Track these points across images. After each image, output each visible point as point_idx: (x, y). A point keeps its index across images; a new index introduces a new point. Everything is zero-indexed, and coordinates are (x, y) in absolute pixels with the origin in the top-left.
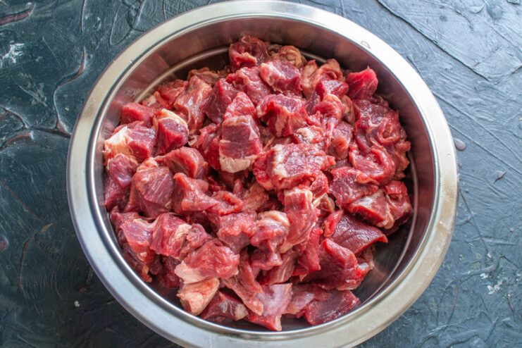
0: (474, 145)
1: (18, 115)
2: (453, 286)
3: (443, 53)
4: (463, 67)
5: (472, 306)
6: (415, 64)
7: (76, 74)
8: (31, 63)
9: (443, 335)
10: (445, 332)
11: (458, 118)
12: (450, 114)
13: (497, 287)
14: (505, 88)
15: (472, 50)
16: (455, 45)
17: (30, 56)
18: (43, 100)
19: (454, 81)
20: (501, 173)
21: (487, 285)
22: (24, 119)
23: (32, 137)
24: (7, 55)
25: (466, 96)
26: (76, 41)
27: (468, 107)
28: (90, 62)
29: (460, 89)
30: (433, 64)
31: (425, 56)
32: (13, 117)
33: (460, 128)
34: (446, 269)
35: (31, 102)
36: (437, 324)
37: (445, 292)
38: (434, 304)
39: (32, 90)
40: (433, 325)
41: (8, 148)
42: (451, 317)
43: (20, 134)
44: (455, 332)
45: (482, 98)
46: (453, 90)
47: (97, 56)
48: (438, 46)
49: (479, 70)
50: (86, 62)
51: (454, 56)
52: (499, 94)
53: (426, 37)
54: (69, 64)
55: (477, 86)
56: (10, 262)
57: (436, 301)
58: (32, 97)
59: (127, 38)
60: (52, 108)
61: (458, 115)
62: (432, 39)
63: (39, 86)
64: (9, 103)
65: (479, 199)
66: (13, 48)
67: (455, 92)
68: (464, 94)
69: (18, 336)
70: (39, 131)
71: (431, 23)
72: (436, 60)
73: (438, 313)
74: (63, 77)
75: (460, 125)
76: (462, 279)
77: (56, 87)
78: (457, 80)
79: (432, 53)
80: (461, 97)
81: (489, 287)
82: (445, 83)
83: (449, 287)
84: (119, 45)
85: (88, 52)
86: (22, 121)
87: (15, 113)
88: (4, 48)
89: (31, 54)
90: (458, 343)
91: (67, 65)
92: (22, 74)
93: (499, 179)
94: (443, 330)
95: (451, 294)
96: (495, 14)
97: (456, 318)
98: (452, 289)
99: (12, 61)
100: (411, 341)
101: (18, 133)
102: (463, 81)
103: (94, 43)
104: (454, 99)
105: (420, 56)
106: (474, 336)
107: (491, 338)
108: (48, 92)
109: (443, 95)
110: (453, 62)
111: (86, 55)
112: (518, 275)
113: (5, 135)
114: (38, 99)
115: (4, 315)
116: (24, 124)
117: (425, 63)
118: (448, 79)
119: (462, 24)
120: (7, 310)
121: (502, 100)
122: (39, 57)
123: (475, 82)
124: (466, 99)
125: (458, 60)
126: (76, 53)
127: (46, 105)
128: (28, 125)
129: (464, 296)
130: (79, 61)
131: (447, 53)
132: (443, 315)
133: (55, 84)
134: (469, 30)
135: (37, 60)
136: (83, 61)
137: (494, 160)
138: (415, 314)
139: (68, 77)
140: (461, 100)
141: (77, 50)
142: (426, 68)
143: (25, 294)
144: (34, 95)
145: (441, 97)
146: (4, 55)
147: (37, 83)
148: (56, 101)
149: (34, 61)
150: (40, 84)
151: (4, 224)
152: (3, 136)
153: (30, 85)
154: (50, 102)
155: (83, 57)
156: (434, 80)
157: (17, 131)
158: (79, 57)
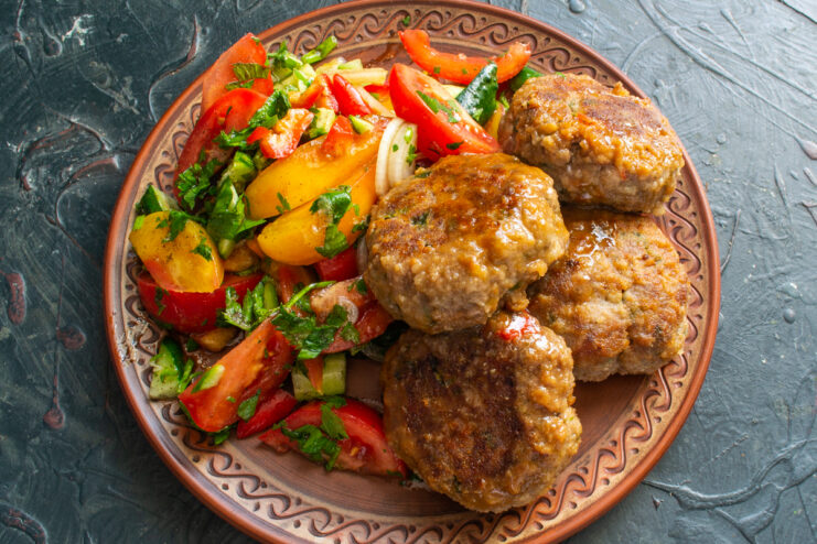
1: (92, 129)
2: (812, 377)
3: (778, 4)
4: (811, 25)
6: (734, 23)
7: (185, 60)
8: (109, 44)
9: (799, 457)
10: (803, 452)
11: (808, 108)
12: (793, 101)
17: (108, 34)
18: (132, 103)
19: (799, 48)
22: (103, 136)
23: (117, 165)
24: (69, 34)
26: (181, 7)
28: (205, 40)
29: (808, 61)
30: (763, 22)
31: (749, 10)
32: (83, 133)
33: (811, 123)
34: (800, 350)
35: (112, 109)
36: (789, 440)
37: (800, 387)
38: (783, 407)
39: (112, 88)
40: (783, 441)
41: (77, 184)
42: (811, 427)
43: (96, 162)
46: (798, 62)
47: (217, 29)
50: (199, 40)
51: (797, 8)
54: (172, 44)
57: (786, 404)
58: (113, 100)
60: (147, 117)
61: (808, 102)
63: (124, 82)
64: (76, 111)
66: (77, 22)
67: (800, 66)
68: (815, 68)
69: (109, 488)
70: (128, 154)
72: (769, 15)
73: (790, 422)
74: (163, 65)
75: (812, 119)
77: (153, 82)
78: (804, 46)
79: (761, 5)
80: (811, 74)
82: (784, 52)
83: (806, 379)
84: (252, 10)
85: (201, 24)
86: (99, 139)
87: (88, 127)
88: (63, 22)
89: (109, 30)
91: (168, 46)
92: (96, 64)
94: (799, 448)
95: (809, 390)
98: (811, 381)
99: (78, 43)
100: (750, 468)
101: (94, 159)
102: (812, 47)
103: (210, 8)
104: (800, 77)
105: (743, 10)
108: (140, 90)
109: (781, 71)
110: (795, 18)
111: (199, 29)
113: (71, 163)
114: (124, 104)
115: (86, 454)
116: (102, 145)
117: (750, 21)
118: (789, 46)
120: (89, 446)
122: (122, 35)
125: (803, 14)
126: (182, 26)
127: (136, 111)
128: (109, 145)
130: (189, 39)
131: (784, 4)
132: (798, 424)
133: (151, 77)
135: (119, 40)
136: (194, 39)
138: (754, 424)
139: (171, 65)
140: (811, 79)
141: (184, 20)
142: (752, 29)
143: (118, 419)
144: (116, 96)
145: (779, 75)
146: (64, 33)
147: (121, 78)
148: (154, 105)
149: (115, 42)
150: (126, 79)
151: (77, 308)
152: (68, 166)
153: (109, 80)
154: (144, 106)
155: (195, 32)
156: (767, 49)
157: (92, 156)
158: (187, 32)
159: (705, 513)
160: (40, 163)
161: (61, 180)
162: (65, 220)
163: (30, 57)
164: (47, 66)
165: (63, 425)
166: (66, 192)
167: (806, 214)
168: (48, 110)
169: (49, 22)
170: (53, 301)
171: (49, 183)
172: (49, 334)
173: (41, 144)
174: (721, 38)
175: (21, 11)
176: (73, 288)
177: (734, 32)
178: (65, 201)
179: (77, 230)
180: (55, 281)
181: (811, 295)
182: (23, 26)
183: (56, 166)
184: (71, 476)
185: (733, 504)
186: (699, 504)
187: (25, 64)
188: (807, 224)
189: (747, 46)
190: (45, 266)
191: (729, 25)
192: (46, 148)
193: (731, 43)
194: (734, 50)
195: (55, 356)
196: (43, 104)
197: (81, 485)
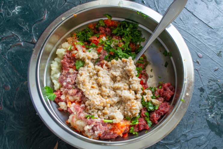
0: (206, 56)
3: (195, 17)
4: (203, 23)
5: (201, 123)
6: (183, 21)
7: (42, 20)
9: (189, 134)
10: (190, 133)
11: (200, 44)
12: (197, 43)
13: (213, 115)
14: (220, 33)
15: (207, 16)
16: (200, 14)
17: (24, 12)
18: (28, 29)
19: (199, 29)
20: (217, 68)
21: (208, 114)
22: (19, 37)
23: (23, 45)
24: (14, 11)
25: (204, 35)
26: (43, 6)
27: (204, 40)
28: (48, 15)
29: (201, 32)
30: (191, 21)
31: (187, 18)
32: (15, 36)
33: (201, 48)
34: (191, 107)
35: (23, 31)
36: (187, 130)
37: (190, 116)
38: (186, 121)
39: (23, 25)
40: (185, 130)
41: (12, 49)
42: (192, 127)
44: (194, 133)
45: (210, 37)
46: (199, 33)
47: (51, 12)
48: (193, 14)
49: (210, 25)
50: (46, 15)
51: (200, 18)
52: (218, 35)
53: (188, 10)
54: (39, 15)
55: (208, 31)
56: (11, 95)
57: (186, 120)
58: (23, 28)
59: (64, 6)
60: (31, 33)
62: (191, 11)
64: (14, 30)
65: (207, 78)
66: (16, 8)
67: (199, 34)
68: (203, 35)
69: (12, 126)
70: (25, 42)
71: (191, 5)
72: (192, 20)
73: (187, 125)
74: (37, 20)
76: (198, 111)
77: (34, 25)
78: (201, 29)
79: (190, 17)
80: (202, 36)
81: (209, 115)
82: (195, 29)
83: (192, 114)
84: (60, 8)
85: (47, 11)
86: (19, 38)
87: (16, 34)
88: (13, 8)
90: (195, 138)
92: (20, 19)
93: (216, 70)
94: (189, 132)
95: (193, 117)
96: (218, 2)
97: (194, 127)
98: (194, 115)
99: (16, 13)
100: (175, 136)
101: (17, 43)
102: (203, 29)
103: (50, 7)
104: (199, 36)
105: (185, 18)
106: (202, 135)
107: (209, 136)
108: (30, 26)
109: (194, 34)
110: (199, 21)
111: (46, 12)
112: (222, 111)
114: (26, 30)
115: (7, 117)
117: (187, 21)
118: (197, 28)
119: (204, 6)
120: (8, 115)
121: (219, 38)
122: (27, 12)
123: (208, 30)
124: (204, 37)
125: (202, 21)
127: (29, 32)
128: (21, 40)
129: (199, 118)
130: (44, 14)
131: (197, 17)
132: (189, 126)
133: (33, 23)
134: (207, 8)
135: (26, 13)
136: (45, 15)
137: (214, 62)
139: (39, 21)
140: (201, 37)
141: (43, 10)
142: (188, 23)
143: (16, 109)
147: (26, 23)
148: (33, 30)
149: (25, 14)
150: (27, 23)
151: (9, 80)
152: (10, 44)
153: (22, 23)
154: (31, 31)
155: (45, 13)
156: (191, 28)
157: (16, 42)
158: (43, 13)
159: (162, 146)
160: (4, 43)
161: (8, 47)
162: (8, 58)
163: (4, 16)
164: (7, 18)
165: (3, 109)
166: (9, 50)
167: (197, 72)
168: (7, 29)
169: (9, 7)
170: (3, 78)
171: (5, 48)
172: (1, 86)
173: (4, 38)
174: (179, 25)
175: (2, 4)
176: (8, 75)
177: (183, 23)
178: (9, 53)
179: (11, 60)
180: (4, 73)
181: (196, 93)
182: (3, 8)
183: (7, 44)
184: (3, 122)
185: (170, 144)
186: (161, 144)
187: (2, 18)
188: (197, 74)
189: (186, 27)
190: (2, 68)
191: (181, 21)
192: (5, 39)
193: (182, 26)
194: (182, 28)
195: (2, 92)
196: (6, 28)
197: (5, 124)
